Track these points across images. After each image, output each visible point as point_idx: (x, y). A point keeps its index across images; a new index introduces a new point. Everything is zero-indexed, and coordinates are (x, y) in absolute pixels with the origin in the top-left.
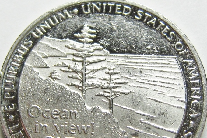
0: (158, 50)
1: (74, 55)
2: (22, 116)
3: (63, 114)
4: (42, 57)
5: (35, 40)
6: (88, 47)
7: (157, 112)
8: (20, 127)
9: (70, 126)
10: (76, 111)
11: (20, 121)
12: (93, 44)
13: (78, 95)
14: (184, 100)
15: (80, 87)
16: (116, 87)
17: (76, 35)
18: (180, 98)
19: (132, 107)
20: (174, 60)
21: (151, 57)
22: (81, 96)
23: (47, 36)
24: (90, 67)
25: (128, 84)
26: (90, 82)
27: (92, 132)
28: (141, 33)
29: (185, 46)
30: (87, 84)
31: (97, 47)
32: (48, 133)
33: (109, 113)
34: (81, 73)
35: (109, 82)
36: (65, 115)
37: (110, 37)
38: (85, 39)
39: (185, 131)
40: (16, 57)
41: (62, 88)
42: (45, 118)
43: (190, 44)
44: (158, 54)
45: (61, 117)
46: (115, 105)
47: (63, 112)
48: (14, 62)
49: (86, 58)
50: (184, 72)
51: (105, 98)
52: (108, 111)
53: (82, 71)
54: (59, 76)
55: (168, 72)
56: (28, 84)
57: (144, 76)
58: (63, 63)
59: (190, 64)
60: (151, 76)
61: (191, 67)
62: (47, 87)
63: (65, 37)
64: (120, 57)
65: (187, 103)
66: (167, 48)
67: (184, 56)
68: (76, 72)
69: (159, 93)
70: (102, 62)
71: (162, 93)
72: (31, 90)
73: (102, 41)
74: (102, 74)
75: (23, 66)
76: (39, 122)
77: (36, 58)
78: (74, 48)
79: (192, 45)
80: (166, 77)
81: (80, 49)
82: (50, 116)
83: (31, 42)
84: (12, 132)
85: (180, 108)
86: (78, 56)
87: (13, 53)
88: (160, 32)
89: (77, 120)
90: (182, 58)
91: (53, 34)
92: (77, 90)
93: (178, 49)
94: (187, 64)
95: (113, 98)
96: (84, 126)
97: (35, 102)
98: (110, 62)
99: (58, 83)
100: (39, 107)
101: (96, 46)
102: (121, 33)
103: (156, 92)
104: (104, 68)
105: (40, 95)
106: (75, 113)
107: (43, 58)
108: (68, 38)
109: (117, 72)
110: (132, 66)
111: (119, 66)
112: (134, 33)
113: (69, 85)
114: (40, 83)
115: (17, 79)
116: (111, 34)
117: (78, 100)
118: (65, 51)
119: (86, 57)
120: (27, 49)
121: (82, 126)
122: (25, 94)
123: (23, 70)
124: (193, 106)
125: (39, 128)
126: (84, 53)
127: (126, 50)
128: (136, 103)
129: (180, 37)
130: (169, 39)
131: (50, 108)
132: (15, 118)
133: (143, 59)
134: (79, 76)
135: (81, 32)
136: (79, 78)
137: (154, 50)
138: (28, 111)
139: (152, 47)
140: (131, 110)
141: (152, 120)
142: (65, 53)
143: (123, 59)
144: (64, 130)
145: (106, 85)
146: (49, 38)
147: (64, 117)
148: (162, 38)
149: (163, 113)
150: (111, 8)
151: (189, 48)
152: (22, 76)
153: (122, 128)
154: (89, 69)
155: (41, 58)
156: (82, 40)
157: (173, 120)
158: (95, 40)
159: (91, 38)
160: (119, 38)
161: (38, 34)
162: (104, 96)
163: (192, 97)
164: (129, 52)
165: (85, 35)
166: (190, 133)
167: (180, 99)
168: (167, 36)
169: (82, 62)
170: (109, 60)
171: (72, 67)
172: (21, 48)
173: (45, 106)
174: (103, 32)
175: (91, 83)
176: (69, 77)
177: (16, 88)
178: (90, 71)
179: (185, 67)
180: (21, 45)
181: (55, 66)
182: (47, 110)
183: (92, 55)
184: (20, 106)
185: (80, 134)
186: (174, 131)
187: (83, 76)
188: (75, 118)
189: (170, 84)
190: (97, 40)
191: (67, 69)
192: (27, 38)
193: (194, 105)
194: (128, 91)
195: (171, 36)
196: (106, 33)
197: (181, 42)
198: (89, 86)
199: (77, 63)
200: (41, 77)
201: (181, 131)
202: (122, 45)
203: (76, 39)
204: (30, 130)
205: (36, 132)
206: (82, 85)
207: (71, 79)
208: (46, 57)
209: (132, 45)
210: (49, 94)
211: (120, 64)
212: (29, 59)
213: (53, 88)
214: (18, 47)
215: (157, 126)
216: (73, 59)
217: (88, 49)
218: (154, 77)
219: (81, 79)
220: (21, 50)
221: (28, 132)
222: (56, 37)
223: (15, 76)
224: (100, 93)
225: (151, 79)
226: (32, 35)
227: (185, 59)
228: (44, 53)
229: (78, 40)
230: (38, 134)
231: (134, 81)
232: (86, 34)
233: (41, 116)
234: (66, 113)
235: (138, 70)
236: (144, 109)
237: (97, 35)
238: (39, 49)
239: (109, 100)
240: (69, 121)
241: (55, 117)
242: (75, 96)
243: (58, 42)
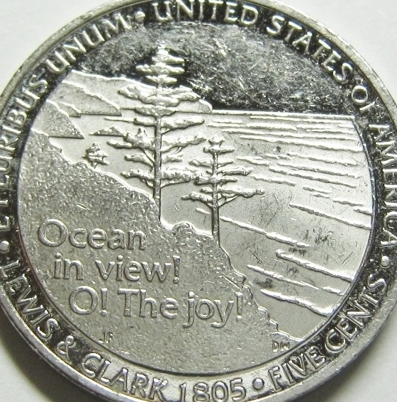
0: (315, 103)
1: (136, 111)
2: (26, 243)
3: (114, 238)
4: (68, 116)
5: (53, 78)
6: (167, 95)
7: (313, 236)
8: (21, 267)
9: (128, 265)
10: (141, 232)
11: (22, 252)
12: (177, 89)
13: (146, 197)
14: (370, 210)
15: (150, 180)
16: (226, 182)
17: (140, 67)
18: (361, 205)
19: (259, 226)
20: (350, 125)
21: (299, 117)
22: (153, 200)
23: (79, 68)
24: (171, 138)
25: (252, 175)
26: (171, 169)
27: (176, 278)
28: (280, 65)
29: (373, 94)
30: (165, 174)
31: (186, 94)
32: (82, 280)
33: (212, 237)
34: (151, 150)
35: (210, 171)
36: (118, 240)
37: (213, 74)
38: (160, 77)
39: (371, 276)
40: (13, 115)
41: (112, 182)
42: (75, 246)
43: (384, 91)
44: (314, 110)
45: (108, 245)
46: (223, 220)
47: (113, 234)
48: (9, 125)
49: (163, 119)
50: (369, 151)
51: (203, 204)
52: (208, 233)
53: (154, 146)
54: (103, 157)
55: (336, 150)
56: (39, 175)
57: (285, 158)
58: (112, 129)
59: (382, 133)
60: (299, 159)
61: (384, 139)
62: (78, 181)
63: (116, 72)
64: (234, 117)
65: (377, 218)
66: (335, 98)
67: (370, 116)
68: (140, 148)
69: (317, 196)
70: (197, 128)
71: (322, 195)
72: (44, 187)
73: (195, 81)
74: (197, 154)
75: (28, 135)
76: (63, 255)
77: (55, 117)
78: (137, 96)
79: (388, 93)
80: (333, 160)
81: (149, 98)
82: (85, 243)
83: (45, 82)
84: (6, 276)
85: (361, 227)
86: (144, 115)
87: (5, 106)
88: (320, 63)
89: (142, 252)
90: (367, 120)
91: (92, 65)
92: (142, 188)
93: (357, 101)
94: (376, 132)
95: (220, 204)
96: (157, 264)
97: (53, 213)
98: (212, 127)
99: (103, 173)
100: (62, 224)
101: (185, 92)
102: (237, 65)
103: (311, 193)
104: (202, 140)
105: (63, 197)
106: (140, 236)
107: (70, 116)
108: (123, 73)
109: (228, 149)
110: (261, 135)
111: (232, 135)
112: (265, 65)
113: (125, 177)
114: (65, 171)
115: (15, 163)
116: (215, 65)
117: (146, 208)
118: (118, 103)
119: (162, 116)
120: (36, 98)
121: (154, 265)
122: (33, 196)
123: (28, 143)
124: (388, 223)
125: (62, 269)
126: (157, 107)
127: (247, 102)
128: (268, 216)
129: (363, 75)
130: (339, 78)
131: (85, 226)
132: (11, 247)
133: (283, 120)
134: (147, 157)
135: (150, 62)
136: (148, 161)
137: (307, 101)
138: (38, 232)
139: (303, 95)
140: (256, 232)
141: (303, 252)
142: (118, 107)
143: (240, 121)
144: (115, 273)
145: (205, 178)
146: (82, 73)
147: (115, 244)
148: (323, 77)
149: (326, 239)
150: (215, 9)
151: (380, 98)
152: (25, 155)
153: (238, 269)
154: (169, 142)
155: (65, 117)
156: (154, 78)
157: (346, 254)
158: (182, 80)
159: (172, 75)
160: (232, 76)
161: (59, 65)
162: (200, 200)
163: (387, 203)
164: (255, 106)
165: (160, 68)
166: (381, 280)
167: (362, 209)
168: (334, 72)
169: (155, 127)
170: (210, 124)
171: (132, 136)
172: (22, 95)
173: (75, 221)
174: (199, 62)
175: (173, 172)
176: (126, 158)
177: (13, 181)
178: (171, 146)
179: (371, 140)
180: (24, 89)
181: (96, 134)
182: (79, 229)
183: (175, 112)
184: (22, 220)
185: (150, 281)
186: (348, 276)
187: (155, 158)
188: (140, 249)
189: (340, 175)
190: (185, 80)
191: (121, 142)
192: (36, 74)
193: (391, 221)
194: (250, 191)
195: (344, 73)
196: (204, 63)
197: (364, 85)
198: (169, 179)
199: (142, 129)
200: (67, 159)
201: (362, 275)
202: (239, 91)
203: (140, 76)
204: (42, 273)
205: (55, 277)
206: (153, 177)
207: (131, 163)
208: (78, 116)
209: (260, 91)
210: (84, 195)
211: (234, 133)
212: (40, 118)
213: (92, 182)
214: (17, 92)
215: (312, 265)
216: (135, 120)
217: (166, 99)
218: (307, 160)
219: (152, 164)
220: (24, 99)
221: (39, 277)
222: (98, 73)
223: (11, 156)
224: (193, 195)
225: (301, 165)
226: (46, 68)
227: (372, 123)
228: (73, 106)
229: (146, 78)
230: (61, 282)
231: (263, 168)
232: (163, 65)
233: (66, 243)
234: (121, 237)
235: (272, 145)
236: (284, 230)
237: (185, 68)
238: (62, 97)
239: (211, 208)
240: (127, 254)
241: (96, 244)
242: (139, 200)
243: (102, 84)
